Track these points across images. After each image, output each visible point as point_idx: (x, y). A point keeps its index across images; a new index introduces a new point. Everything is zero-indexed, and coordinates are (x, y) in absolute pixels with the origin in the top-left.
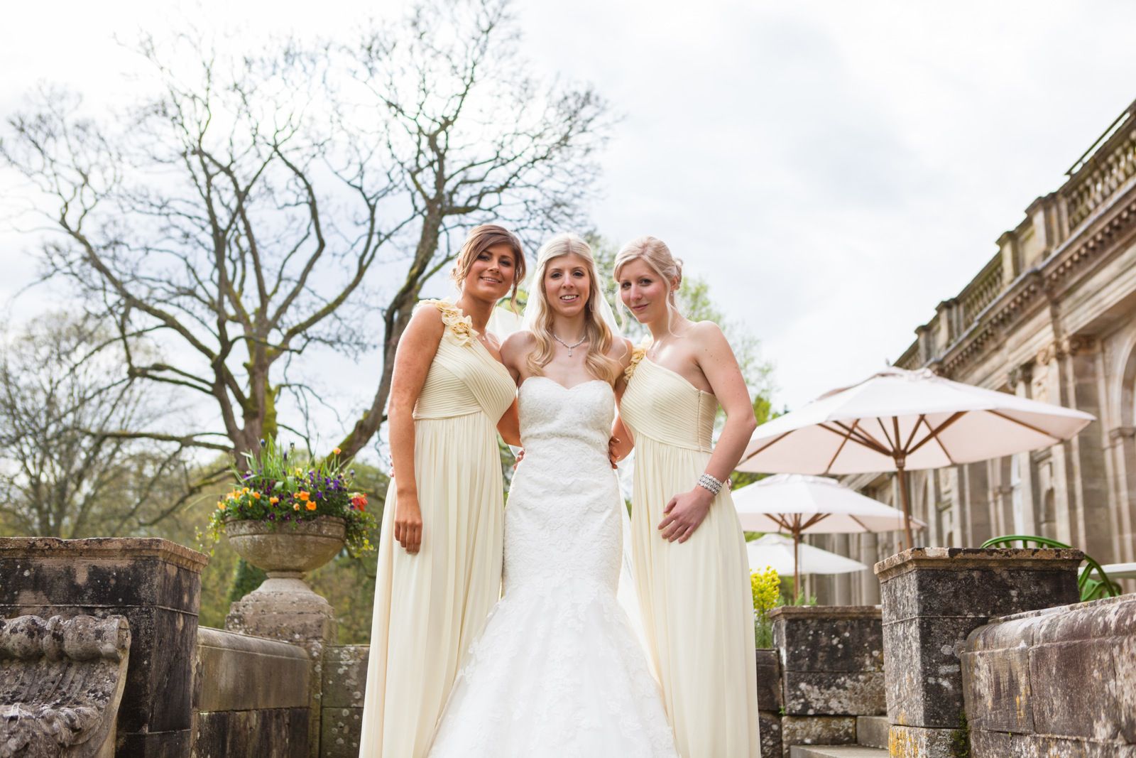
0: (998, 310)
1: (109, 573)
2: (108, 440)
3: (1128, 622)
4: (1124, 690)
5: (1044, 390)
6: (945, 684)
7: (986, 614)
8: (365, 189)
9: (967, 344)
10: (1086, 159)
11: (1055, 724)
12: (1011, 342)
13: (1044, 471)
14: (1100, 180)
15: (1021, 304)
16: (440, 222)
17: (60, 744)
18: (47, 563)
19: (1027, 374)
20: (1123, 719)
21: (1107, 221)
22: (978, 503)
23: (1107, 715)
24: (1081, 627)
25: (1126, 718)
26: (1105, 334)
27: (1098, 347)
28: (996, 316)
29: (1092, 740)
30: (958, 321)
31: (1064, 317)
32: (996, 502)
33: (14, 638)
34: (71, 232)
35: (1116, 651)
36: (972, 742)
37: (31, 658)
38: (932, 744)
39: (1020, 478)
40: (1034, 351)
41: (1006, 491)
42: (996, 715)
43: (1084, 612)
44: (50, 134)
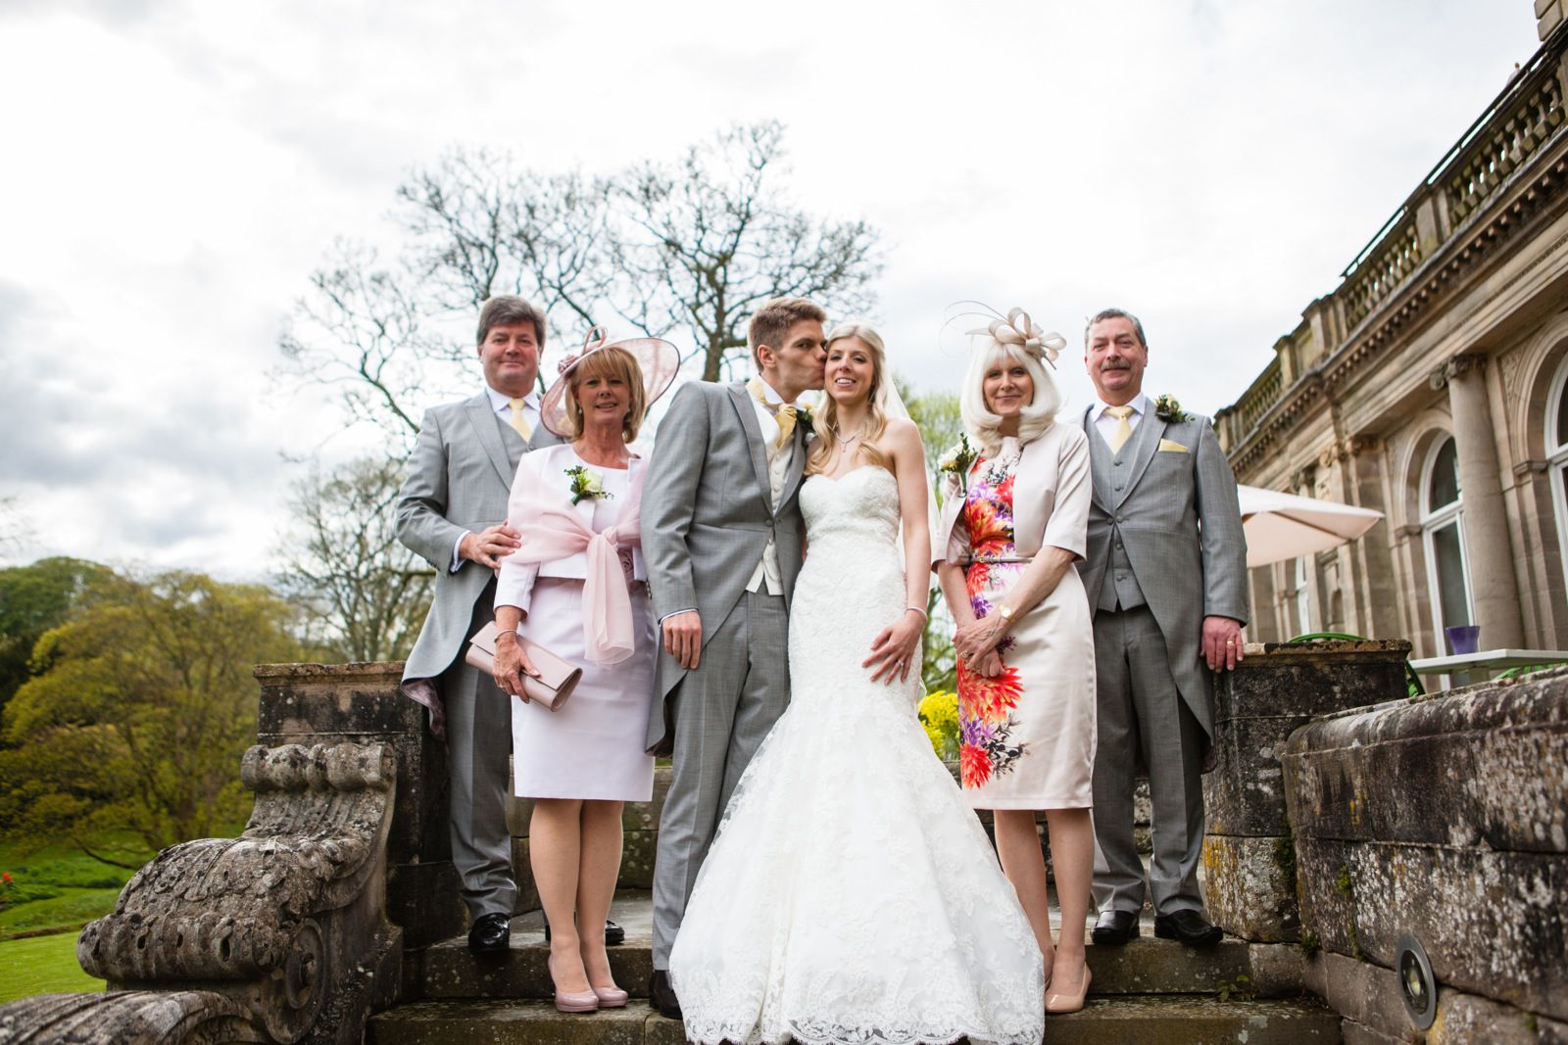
0: (1278, 414)
1: (373, 699)
2: (415, 578)
3: (1489, 713)
4: (1489, 790)
5: (1328, 492)
6: (1266, 789)
7: (1307, 712)
8: (648, 327)
9: (1247, 450)
10: (1361, 260)
11: (1399, 829)
12: (1292, 446)
13: (1331, 573)
14: (1377, 279)
15: (1301, 407)
16: (721, 355)
17: (318, 879)
18: (310, 690)
19: (1310, 477)
20: (1487, 823)
21: (1386, 319)
22: (1264, 607)
23: (1466, 819)
24: (1429, 722)
25: (1491, 821)
26: (1388, 433)
27: (1381, 447)
28: (1277, 421)
29: (1447, 847)
30: (1237, 427)
31: (1346, 419)
32: (1281, 606)
33: (277, 768)
34: (371, 381)
35: (1476, 747)
36: (1298, 851)
37: (295, 788)
38: (1253, 854)
39: (1305, 583)
40: (1317, 452)
41: (1291, 595)
42: (1325, 821)
43: (1430, 704)
44: (349, 289)
